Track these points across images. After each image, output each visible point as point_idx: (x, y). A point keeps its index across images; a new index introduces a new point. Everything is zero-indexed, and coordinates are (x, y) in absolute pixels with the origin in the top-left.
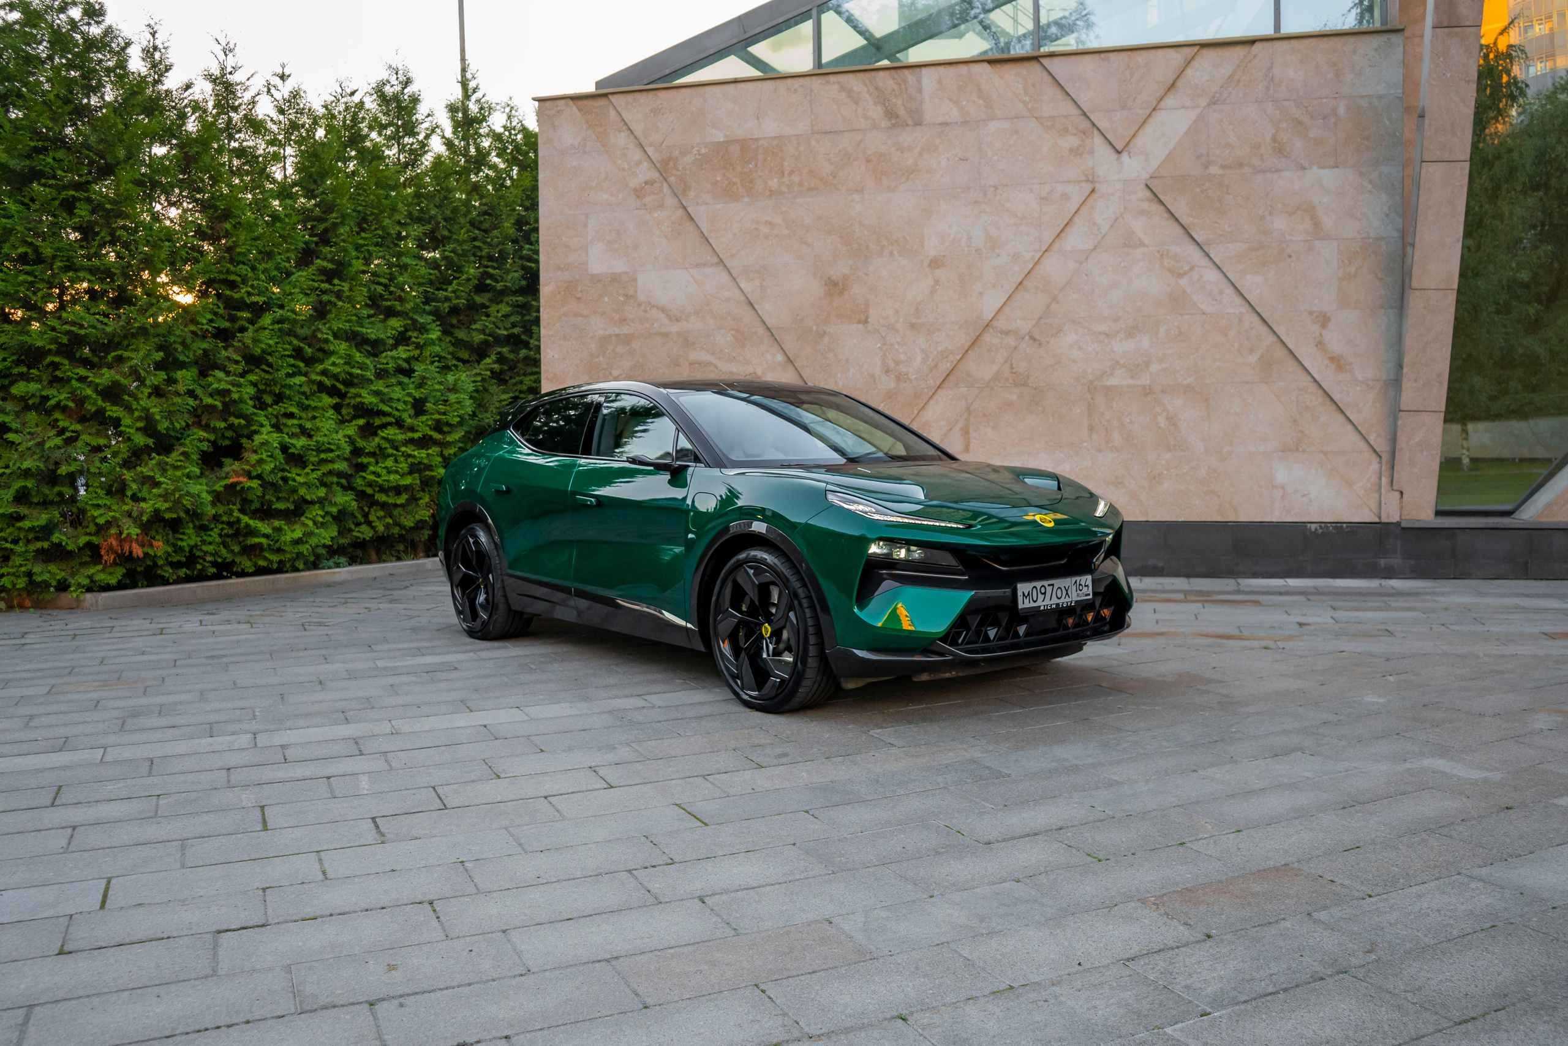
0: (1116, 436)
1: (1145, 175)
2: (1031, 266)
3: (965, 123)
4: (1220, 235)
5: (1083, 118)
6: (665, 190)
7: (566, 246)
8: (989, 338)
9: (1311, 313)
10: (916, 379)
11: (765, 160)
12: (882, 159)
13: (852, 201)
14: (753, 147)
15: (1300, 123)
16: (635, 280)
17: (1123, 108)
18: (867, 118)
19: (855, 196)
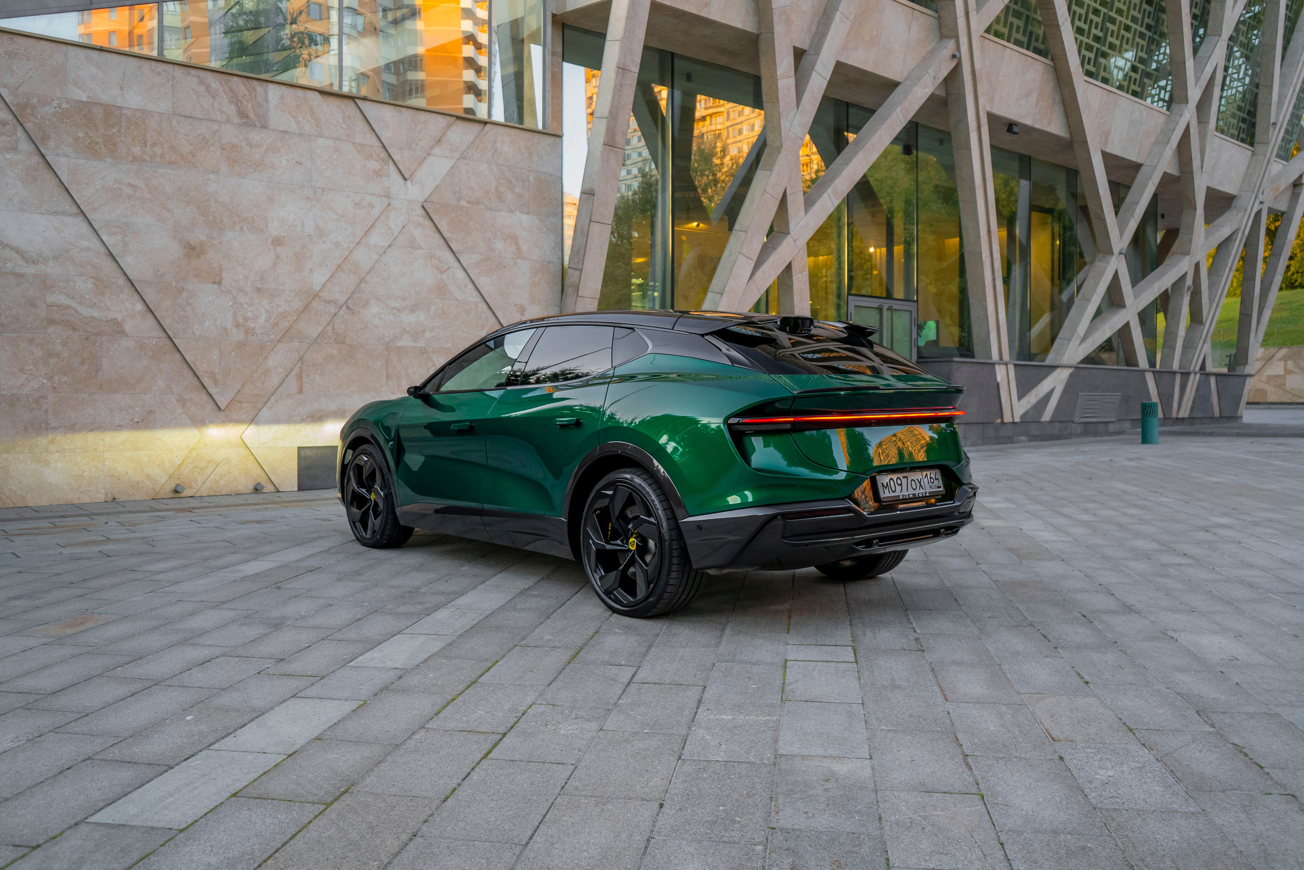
1: (421, 199)
2: (347, 253)
3: (301, 135)
4: (466, 248)
5: (382, 150)
6: (19, 134)
8: (316, 305)
9: (516, 305)
10: (261, 333)
11: (128, 128)
12: (235, 149)
13: (209, 179)
14: (117, 113)
15: (510, 182)
17: (410, 149)
18: (222, 112)
19: (211, 176)
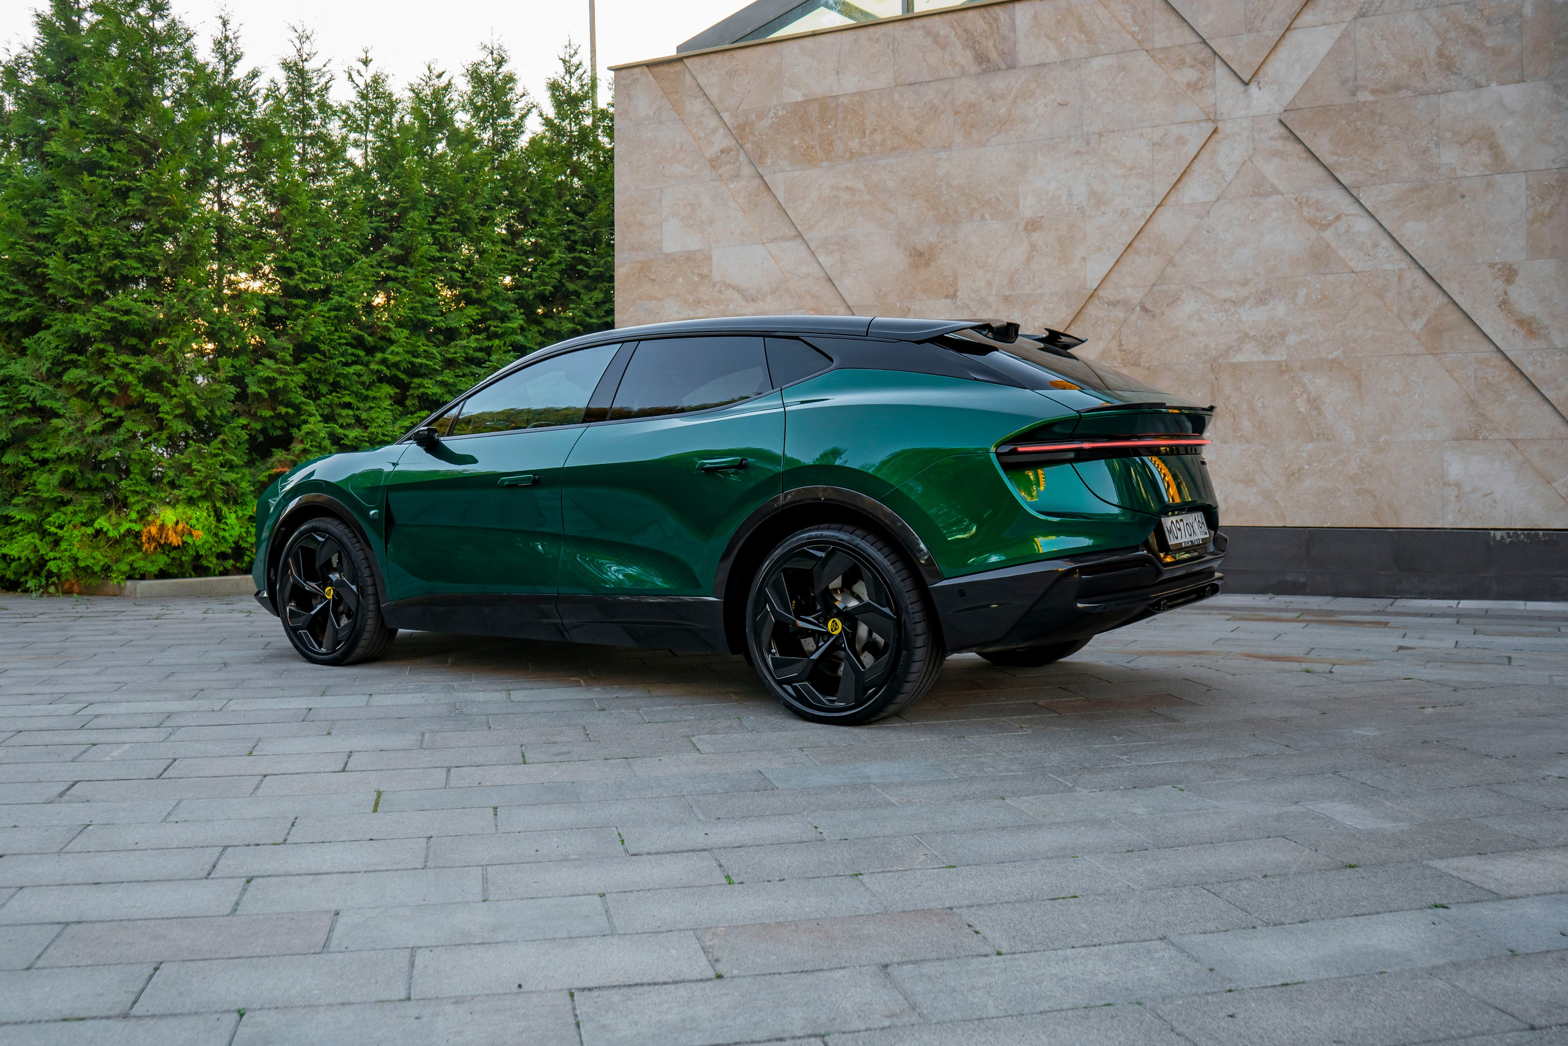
0: (1246, 424)
1: (1278, 109)
2: (1142, 224)
3: (1065, 62)
4: (1372, 176)
5: (1202, 46)
6: (741, 159)
7: (641, 224)
8: (1092, 310)
9: (1492, 266)
11: (845, 119)
12: (972, 109)
13: (939, 159)
14: (833, 105)
15: (1473, 30)
16: (710, 258)
17: (1249, 31)
18: (954, 64)
19: (941, 154)
